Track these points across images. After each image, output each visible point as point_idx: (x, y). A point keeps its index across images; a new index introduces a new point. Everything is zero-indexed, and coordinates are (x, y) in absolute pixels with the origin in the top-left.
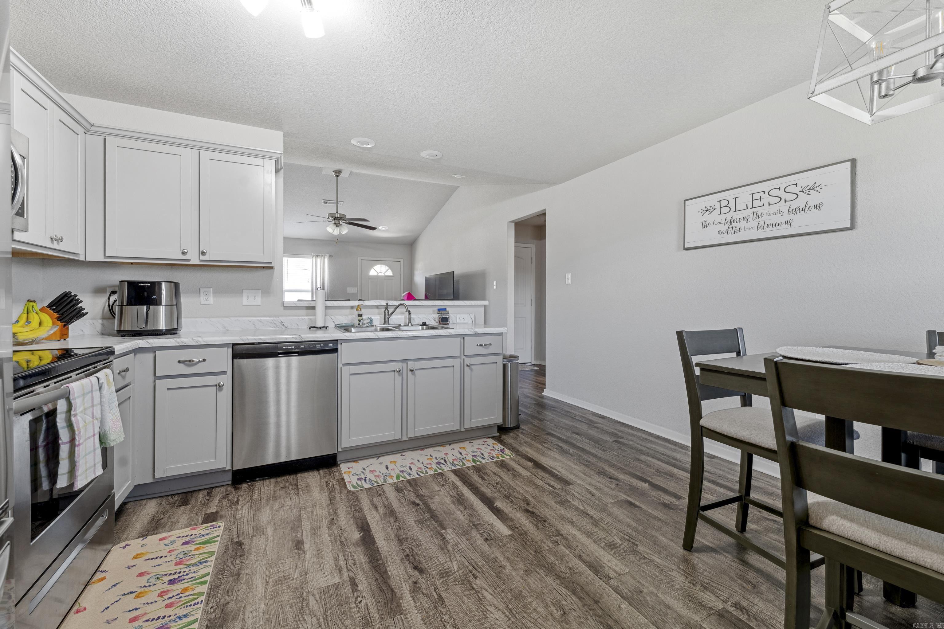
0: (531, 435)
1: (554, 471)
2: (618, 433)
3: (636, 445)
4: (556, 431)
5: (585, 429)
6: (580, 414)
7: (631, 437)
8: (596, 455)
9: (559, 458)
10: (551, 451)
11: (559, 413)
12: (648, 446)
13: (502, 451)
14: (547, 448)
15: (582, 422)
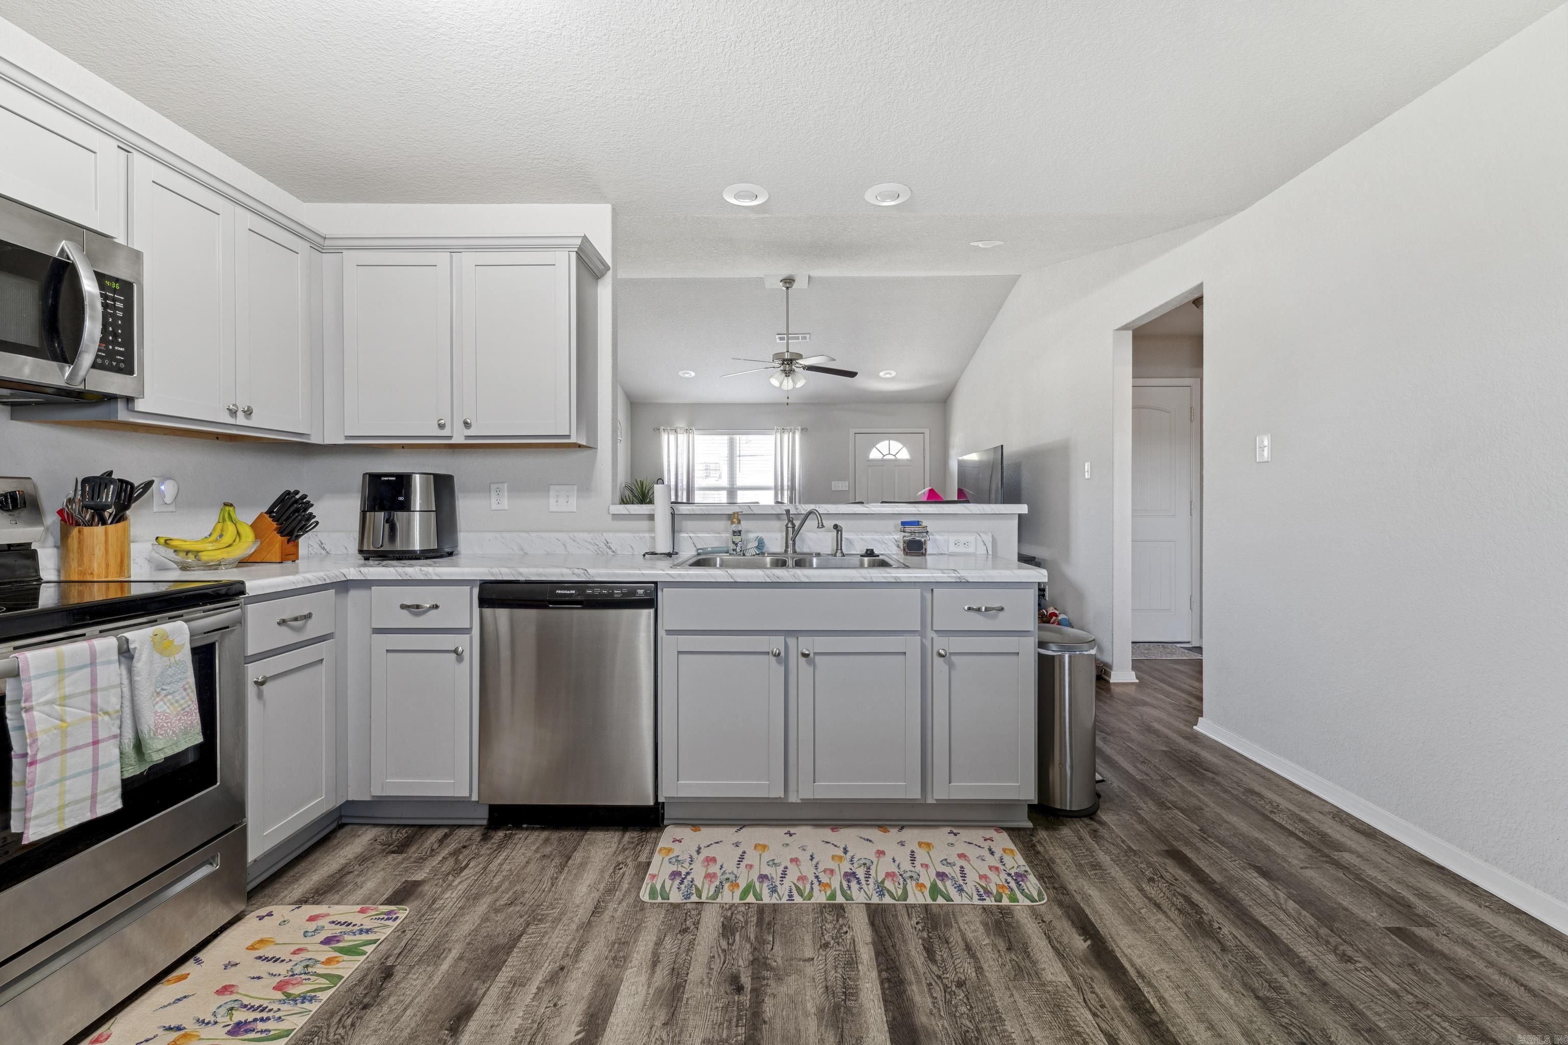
0: (1117, 846)
1: (1146, 990)
2: (1413, 899)
3: (1480, 965)
4: (1197, 850)
5: (1295, 862)
6: (1292, 807)
7: (1464, 930)
8: (1311, 971)
9: (1177, 945)
10: (1160, 916)
11: (1226, 791)
12: (1534, 985)
13: (1019, 878)
14: (1150, 899)
15: (1292, 834)
